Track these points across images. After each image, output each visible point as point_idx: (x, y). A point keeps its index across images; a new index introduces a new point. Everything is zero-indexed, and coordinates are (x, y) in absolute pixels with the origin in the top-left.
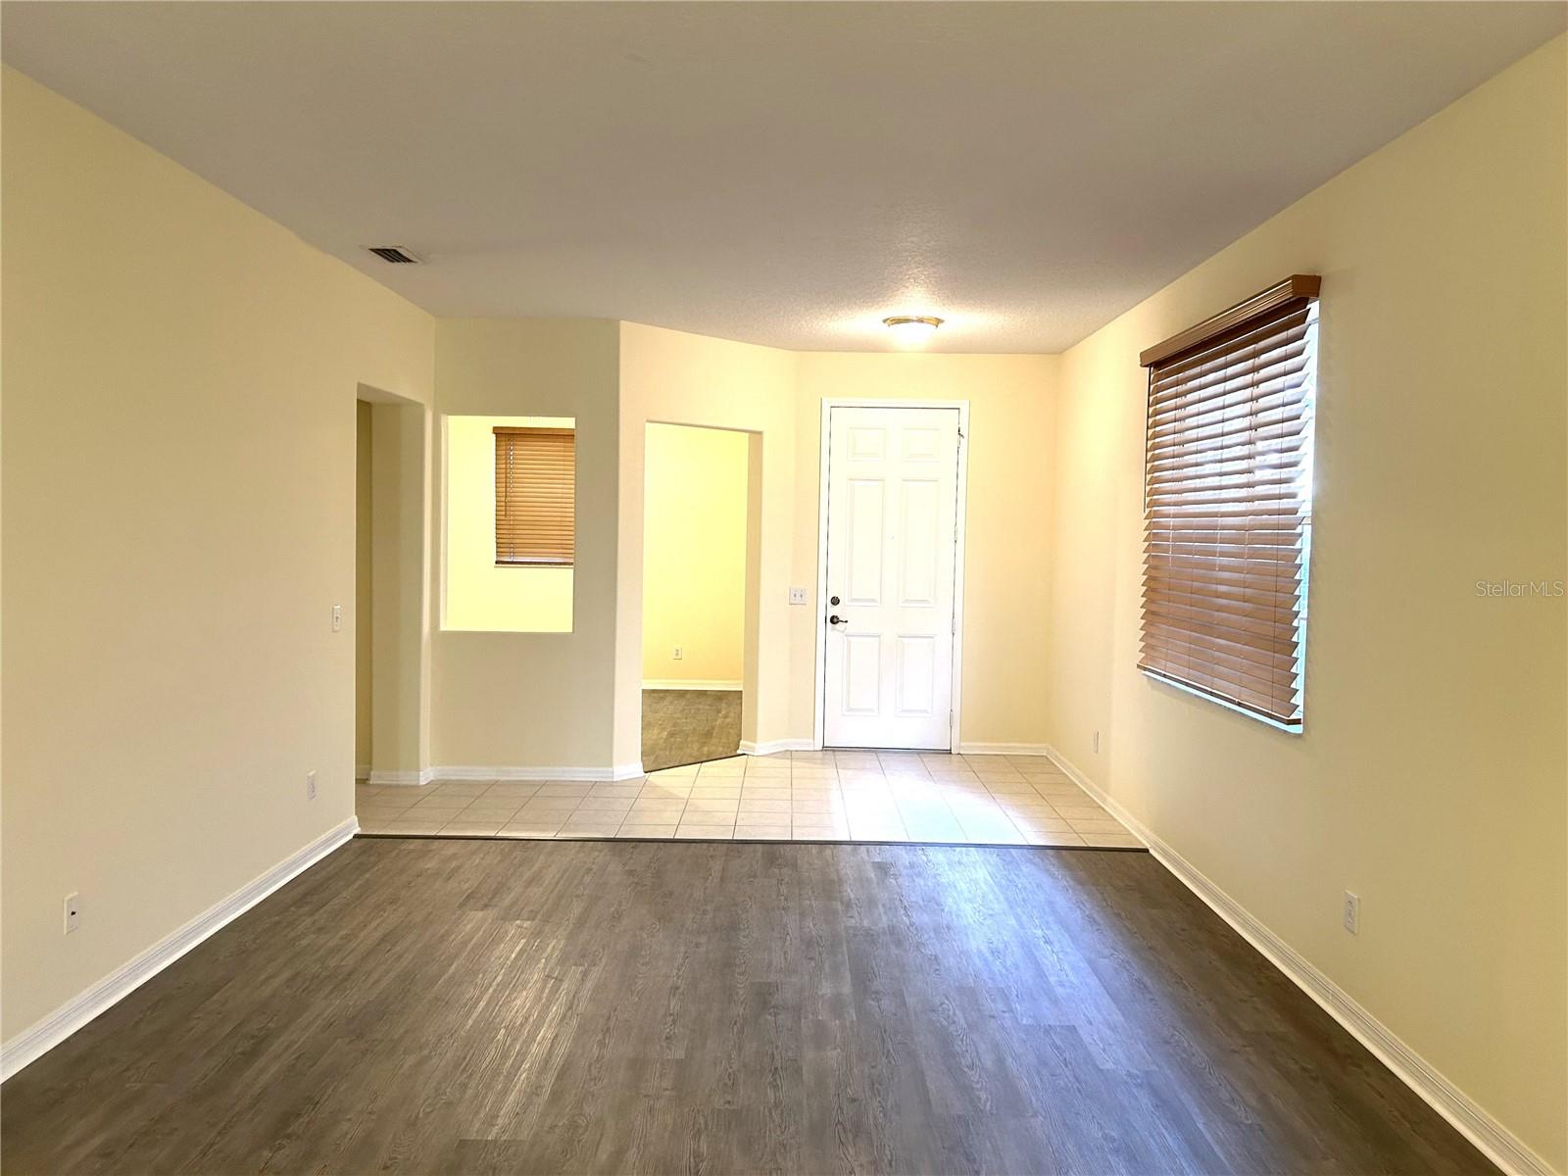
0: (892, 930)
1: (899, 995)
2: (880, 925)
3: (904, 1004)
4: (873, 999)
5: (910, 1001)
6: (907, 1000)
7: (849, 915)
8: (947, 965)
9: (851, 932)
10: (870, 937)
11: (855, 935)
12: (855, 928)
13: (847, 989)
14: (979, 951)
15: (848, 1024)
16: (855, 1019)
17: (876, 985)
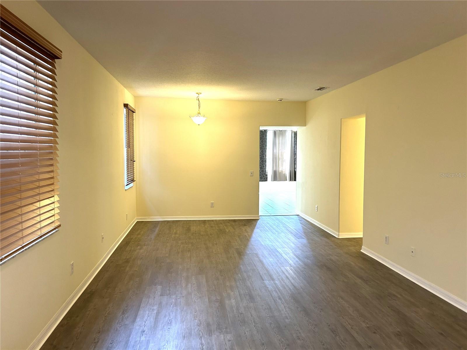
0: (210, 333)
1: (210, 302)
2: (215, 336)
3: (209, 299)
4: (218, 299)
5: (207, 300)
6: (208, 300)
7: (231, 342)
8: (191, 315)
9: (228, 330)
10: (219, 328)
11: (226, 328)
12: (227, 333)
13: (227, 302)
14: (176, 323)
15: (225, 291)
16: (223, 293)
17: (217, 304)
